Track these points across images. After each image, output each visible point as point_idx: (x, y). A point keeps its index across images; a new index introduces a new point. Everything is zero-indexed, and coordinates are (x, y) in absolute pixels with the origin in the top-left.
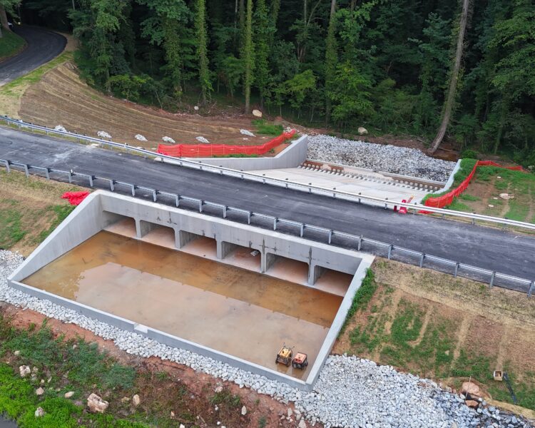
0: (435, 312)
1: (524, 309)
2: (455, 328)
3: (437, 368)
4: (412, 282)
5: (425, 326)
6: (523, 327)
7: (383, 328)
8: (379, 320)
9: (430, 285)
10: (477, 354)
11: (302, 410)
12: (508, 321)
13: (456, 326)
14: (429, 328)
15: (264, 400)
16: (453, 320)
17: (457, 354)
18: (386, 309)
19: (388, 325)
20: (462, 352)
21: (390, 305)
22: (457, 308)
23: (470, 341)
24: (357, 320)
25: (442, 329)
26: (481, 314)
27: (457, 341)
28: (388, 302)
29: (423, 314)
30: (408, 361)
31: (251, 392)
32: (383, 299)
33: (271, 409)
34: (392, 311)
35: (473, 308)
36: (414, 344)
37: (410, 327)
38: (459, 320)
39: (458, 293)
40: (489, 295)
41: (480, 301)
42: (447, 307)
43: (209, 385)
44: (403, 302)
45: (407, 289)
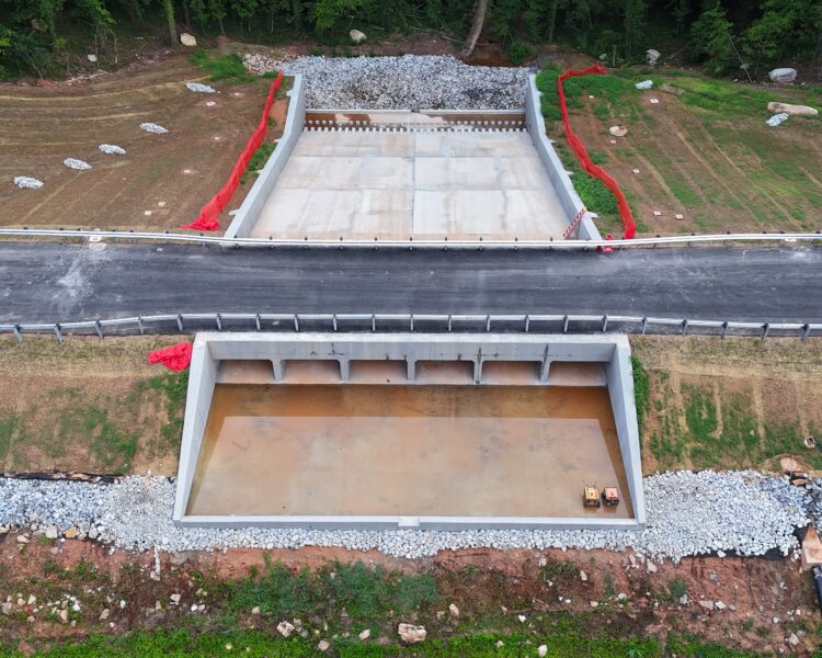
0: (722, 389)
1: (804, 357)
2: (749, 402)
3: (750, 455)
4: (682, 359)
5: (719, 410)
6: (811, 379)
7: (679, 426)
8: (670, 417)
9: (703, 356)
10: (780, 424)
11: (644, 552)
12: (795, 376)
13: (749, 399)
14: (723, 410)
15: (598, 556)
16: (743, 392)
17: (761, 431)
18: (671, 401)
19: (682, 420)
20: (765, 427)
21: (673, 394)
22: (742, 376)
23: (769, 413)
24: (648, 426)
25: (737, 408)
26: (767, 376)
27: (756, 416)
28: (669, 393)
29: (711, 395)
30: (721, 457)
31: (578, 551)
32: (662, 390)
33: (611, 562)
34: (678, 401)
35: (755, 372)
36: (718, 434)
37: (705, 416)
38: (750, 391)
39: (735, 358)
40: (766, 351)
41: (760, 360)
42: (731, 378)
43: (528, 561)
44: (684, 387)
45: (681, 369)
